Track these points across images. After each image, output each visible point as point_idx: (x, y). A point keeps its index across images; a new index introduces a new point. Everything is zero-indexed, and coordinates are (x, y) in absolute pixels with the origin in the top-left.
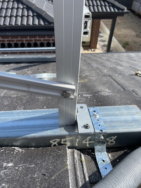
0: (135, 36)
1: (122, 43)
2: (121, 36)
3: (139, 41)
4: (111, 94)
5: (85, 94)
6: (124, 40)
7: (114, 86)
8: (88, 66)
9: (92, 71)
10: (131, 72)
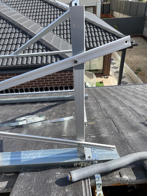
1: (134, 69)
2: (133, 62)
4: (107, 135)
5: (92, 135)
6: (136, 66)
7: (112, 128)
8: (97, 105)
9: (99, 111)
10: (129, 112)
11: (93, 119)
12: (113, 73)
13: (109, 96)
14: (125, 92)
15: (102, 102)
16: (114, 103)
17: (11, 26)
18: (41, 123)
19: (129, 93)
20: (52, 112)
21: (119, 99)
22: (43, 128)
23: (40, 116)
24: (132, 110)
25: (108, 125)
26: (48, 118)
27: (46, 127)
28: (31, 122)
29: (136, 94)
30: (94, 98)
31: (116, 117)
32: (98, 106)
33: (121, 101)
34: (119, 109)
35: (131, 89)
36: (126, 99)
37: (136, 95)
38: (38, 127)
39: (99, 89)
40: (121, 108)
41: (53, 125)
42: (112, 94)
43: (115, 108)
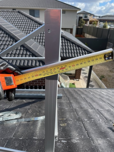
0: (109, 71)
1: (99, 76)
2: (98, 70)
3: (112, 75)
4: (78, 141)
5: (63, 140)
6: (100, 74)
7: (82, 131)
8: (70, 105)
9: (71, 112)
10: (97, 115)
11: (65, 120)
12: (83, 77)
13: (80, 97)
14: (93, 95)
15: (74, 103)
16: (84, 105)
17: (7, 36)
18: (16, 121)
19: (96, 96)
20: (29, 109)
21: (88, 101)
22: (17, 126)
23: (16, 113)
24: (100, 113)
25: (79, 128)
26: (24, 115)
27: (20, 125)
28: (6, 119)
29: (102, 97)
30: (67, 98)
31: (86, 120)
32: (70, 107)
33: (90, 103)
34: (89, 111)
35: (97, 93)
36: (94, 101)
37: (103, 99)
38: (13, 125)
39: (72, 90)
40: (90, 110)
41: (27, 124)
42: (83, 96)
43: (85, 110)
